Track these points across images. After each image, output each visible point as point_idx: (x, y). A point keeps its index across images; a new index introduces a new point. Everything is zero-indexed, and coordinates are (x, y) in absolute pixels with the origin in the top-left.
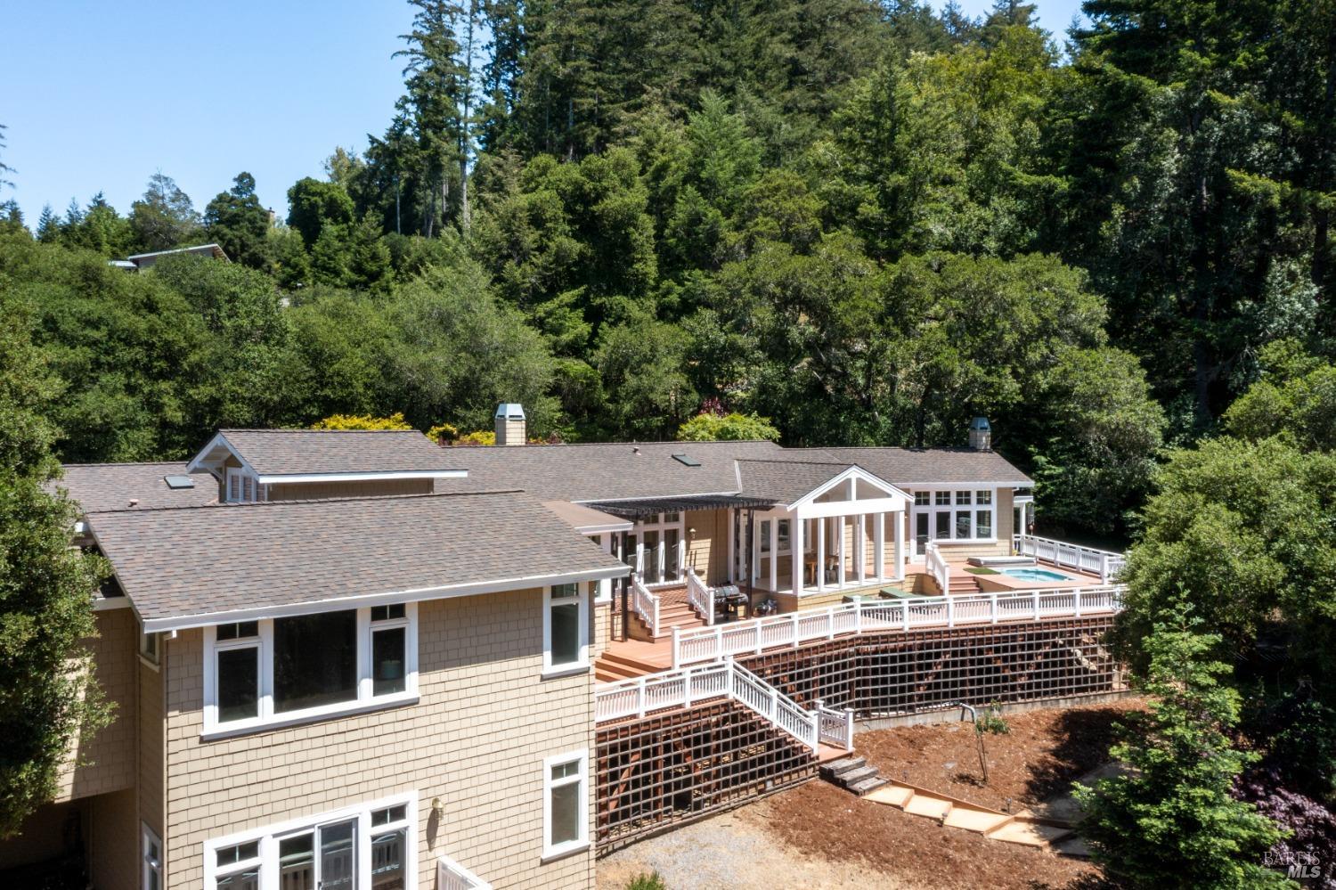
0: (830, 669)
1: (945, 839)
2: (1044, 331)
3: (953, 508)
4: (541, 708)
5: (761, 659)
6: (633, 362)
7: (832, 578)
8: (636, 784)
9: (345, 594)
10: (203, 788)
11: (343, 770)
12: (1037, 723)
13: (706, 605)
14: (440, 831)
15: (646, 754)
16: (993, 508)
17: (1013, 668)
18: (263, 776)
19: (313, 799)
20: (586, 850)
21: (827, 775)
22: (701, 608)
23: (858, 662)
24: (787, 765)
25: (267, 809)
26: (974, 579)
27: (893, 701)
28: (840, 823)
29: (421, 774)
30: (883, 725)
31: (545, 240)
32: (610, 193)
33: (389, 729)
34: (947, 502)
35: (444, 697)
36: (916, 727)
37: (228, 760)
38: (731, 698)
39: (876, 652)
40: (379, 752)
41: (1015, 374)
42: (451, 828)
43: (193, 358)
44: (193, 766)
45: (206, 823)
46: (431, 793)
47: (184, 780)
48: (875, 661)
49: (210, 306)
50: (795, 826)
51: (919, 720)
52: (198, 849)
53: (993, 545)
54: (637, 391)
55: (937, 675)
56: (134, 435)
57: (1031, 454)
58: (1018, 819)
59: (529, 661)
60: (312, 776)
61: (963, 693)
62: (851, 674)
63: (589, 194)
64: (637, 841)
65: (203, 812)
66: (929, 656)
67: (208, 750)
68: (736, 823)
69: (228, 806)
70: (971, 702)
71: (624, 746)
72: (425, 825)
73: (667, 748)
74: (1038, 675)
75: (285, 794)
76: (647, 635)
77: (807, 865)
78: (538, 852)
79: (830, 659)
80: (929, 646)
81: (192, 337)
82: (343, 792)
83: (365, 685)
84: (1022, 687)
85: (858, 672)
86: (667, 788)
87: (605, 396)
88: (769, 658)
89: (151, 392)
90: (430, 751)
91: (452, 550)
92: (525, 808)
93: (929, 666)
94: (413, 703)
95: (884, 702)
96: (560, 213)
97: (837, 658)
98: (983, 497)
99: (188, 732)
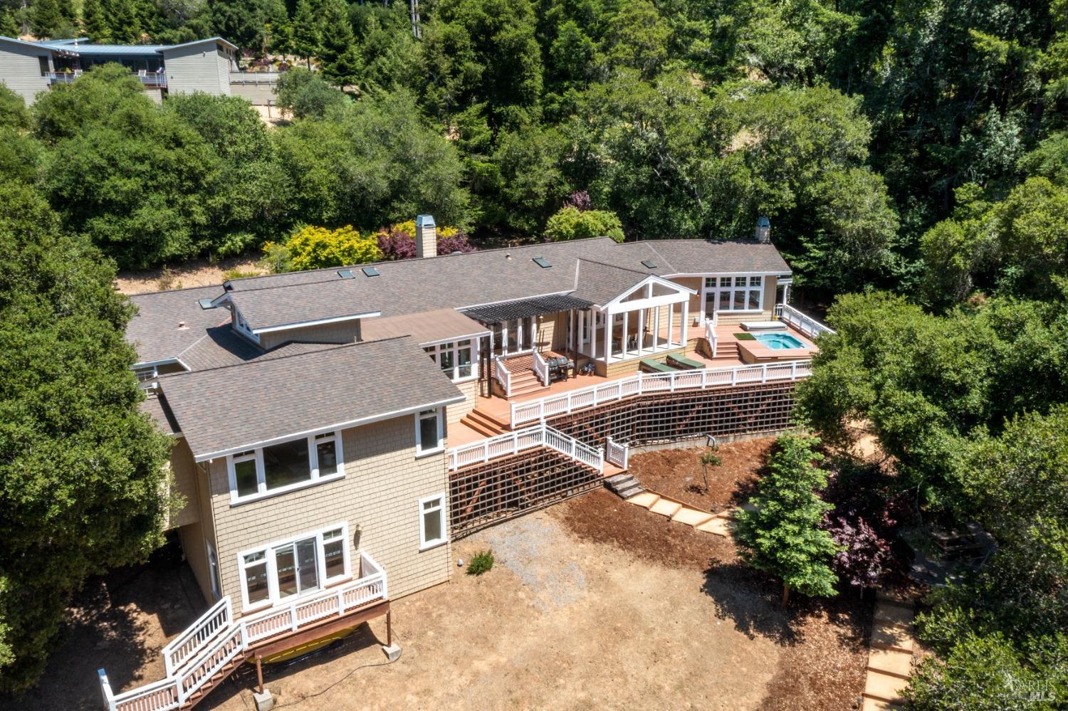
0: (618, 418)
1: (669, 530)
2: (818, 153)
3: (733, 290)
4: (416, 474)
5: (570, 416)
6: (522, 163)
7: (633, 346)
8: (483, 498)
9: (299, 430)
10: (234, 529)
11: (306, 515)
12: (755, 448)
13: (543, 372)
14: (361, 540)
15: (489, 482)
16: (761, 289)
17: (745, 413)
18: (264, 521)
19: (291, 530)
20: (446, 544)
21: (608, 486)
22: (542, 375)
23: (639, 412)
24: (581, 481)
25: (268, 536)
26: (737, 344)
27: (661, 434)
28: (608, 518)
29: (349, 513)
30: (654, 449)
31: (456, 64)
32: (507, 26)
33: (329, 492)
34: (729, 285)
35: (359, 474)
36: (676, 450)
37: (245, 515)
38: (544, 446)
39: (651, 405)
40: (324, 504)
41: (792, 187)
42: (366, 538)
43: (209, 178)
44: (227, 519)
45: (237, 545)
46: (355, 522)
47: (224, 526)
48: (650, 411)
49: (217, 137)
50: (579, 520)
51: (678, 445)
52: (234, 557)
53: (760, 314)
54: (524, 185)
55: (692, 418)
56: (176, 234)
57: (801, 242)
58: (719, 517)
59: (408, 450)
60: (290, 519)
61: (709, 429)
62: (633, 420)
63: (489, 27)
64: (484, 528)
65: (235, 540)
66: (687, 407)
67: (234, 511)
68: (546, 517)
69: (248, 536)
70: (715, 434)
71: (475, 478)
72: (353, 538)
73: (503, 478)
74: (762, 417)
75: (276, 528)
76: (502, 394)
77: (581, 545)
78: (417, 547)
79: (618, 412)
80: (687, 401)
81: (208, 162)
82: (307, 525)
83: (315, 473)
84: (750, 424)
85: (638, 418)
86: (503, 499)
87: (503, 183)
88: (575, 415)
89: (184, 203)
90: (353, 502)
91: (362, 391)
92: (409, 525)
93: (687, 413)
94: (342, 478)
95: (655, 435)
96: (468, 43)
97: (624, 410)
98: (756, 281)
99: (223, 503)
